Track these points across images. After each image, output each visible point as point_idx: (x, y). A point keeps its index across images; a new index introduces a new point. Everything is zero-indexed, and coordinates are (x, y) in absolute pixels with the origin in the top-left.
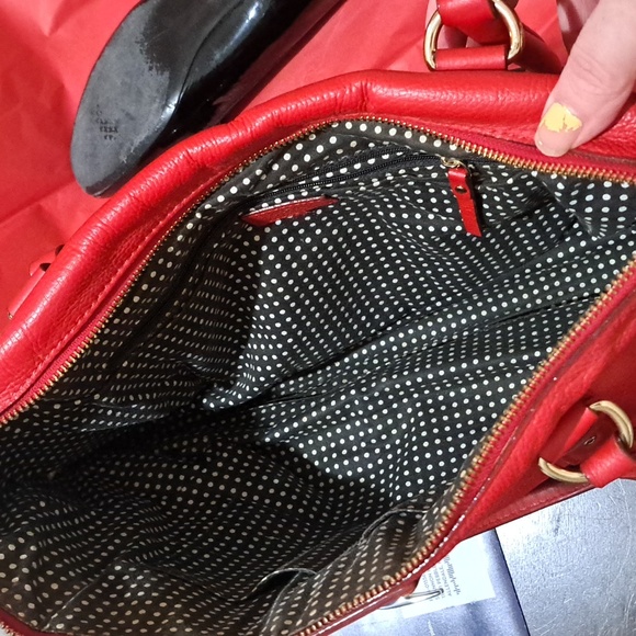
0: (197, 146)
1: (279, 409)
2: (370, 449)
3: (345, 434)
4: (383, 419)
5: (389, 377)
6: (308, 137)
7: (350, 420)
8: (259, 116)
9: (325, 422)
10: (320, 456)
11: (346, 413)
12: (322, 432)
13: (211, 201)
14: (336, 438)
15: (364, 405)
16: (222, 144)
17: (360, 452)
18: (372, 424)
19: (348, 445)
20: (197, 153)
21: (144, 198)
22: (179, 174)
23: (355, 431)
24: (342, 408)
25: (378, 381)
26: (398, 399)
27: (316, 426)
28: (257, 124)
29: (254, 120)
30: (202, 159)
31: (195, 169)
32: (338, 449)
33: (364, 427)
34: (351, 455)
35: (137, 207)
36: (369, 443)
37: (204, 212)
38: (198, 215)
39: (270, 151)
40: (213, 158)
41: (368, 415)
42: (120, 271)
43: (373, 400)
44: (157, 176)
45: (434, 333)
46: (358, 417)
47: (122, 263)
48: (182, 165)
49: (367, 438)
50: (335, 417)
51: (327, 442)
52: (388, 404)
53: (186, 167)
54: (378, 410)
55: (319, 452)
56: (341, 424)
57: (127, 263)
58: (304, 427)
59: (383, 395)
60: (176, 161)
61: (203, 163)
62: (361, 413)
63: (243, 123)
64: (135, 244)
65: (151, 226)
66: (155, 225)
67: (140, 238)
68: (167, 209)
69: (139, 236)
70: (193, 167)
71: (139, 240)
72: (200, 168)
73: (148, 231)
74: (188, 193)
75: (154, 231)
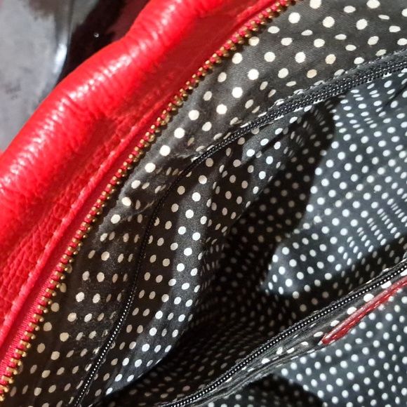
0: (81, 84)
6: (265, 27)
8: (163, 9)
13: (138, 174)
16: (119, 70)
20: (85, 95)
21: (18, 186)
22: (65, 135)
28: (165, 22)
29: (159, 17)
30: (94, 104)
31: (87, 123)
35: (12, 203)
37: (134, 195)
38: (126, 202)
39: (201, 78)
40: (111, 97)
42: (16, 304)
44: (32, 149)
47: (16, 292)
48: (66, 121)
53: (73, 122)
57: (24, 290)
60: (55, 118)
61: (98, 109)
63: (144, 28)
64: (30, 260)
65: (47, 227)
66: (55, 225)
67: (35, 249)
68: (67, 197)
69: (34, 246)
70: (83, 119)
71: (34, 252)
72: (95, 119)
73: (45, 236)
74: (94, 166)
75: (56, 234)
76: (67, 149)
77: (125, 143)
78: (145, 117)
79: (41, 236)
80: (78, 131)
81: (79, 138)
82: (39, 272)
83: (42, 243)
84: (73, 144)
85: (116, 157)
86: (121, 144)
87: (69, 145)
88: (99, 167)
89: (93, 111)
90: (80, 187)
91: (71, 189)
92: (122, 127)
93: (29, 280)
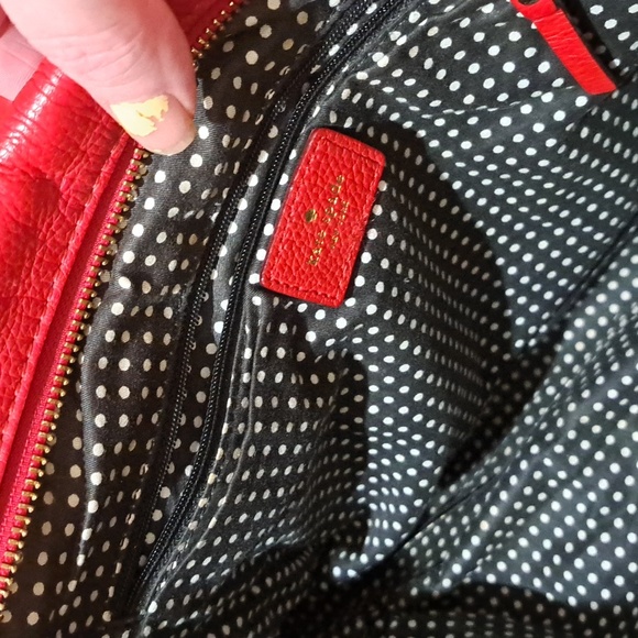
1: (445, 529)
2: (605, 524)
3: (558, 519)
4: (601, 470)
5: (578, 399)
7: (553, 494)
9: (516, 515)
10: (537, 570)
11: (540, 486)
12: (522, 531)
14: (546, 532)
15: (561, 460)
17: (593, 538)
18: (590, 485)
19: (570, 534)
23: (569, 507)
24: (530, 481)
25: (564, 413)
26: (610, 427)
27: (506, 528)
32: (558, 546)
33: (580, 495)
34: (580, 549)
36: (599, 517)
41: (576, 473)
43: (571, 447)
45: (614, 309)
46: (563, 484)
49: (592, 510)
50: (528, 501)
51: (536, 543)
52: (598, 443)
54: (587, 459)
55: (533, 564)
56: (543, 507)
58: (489, 538)
59: (584, 432)
62: (562, 475)
64: (10, 373)
65: (22, 329)
66: (31, 326)
67: (14, 359)
68: (37, 288)
69: (11, 355)
70: (14, 179)
71: (14, 364)
72: (30, 177)
73: (22, 342)
74: (58, 243)
75: (38, 339)
76: (7, 219)
77: (91, 207)
78: (105, 169)
79: (17, 342)
80: (13, 195)
81: (19, 204)
82: (27, 388)
83: (22, 350)
84: (13, 213)
85: (85, 228)
86: (86, 210)
87: (8, 214)
88: (68, 244)
89: (23, 168)
90: (50, 272)
91: (38, 275)
92: (76, 186)
93: (16, 400)
